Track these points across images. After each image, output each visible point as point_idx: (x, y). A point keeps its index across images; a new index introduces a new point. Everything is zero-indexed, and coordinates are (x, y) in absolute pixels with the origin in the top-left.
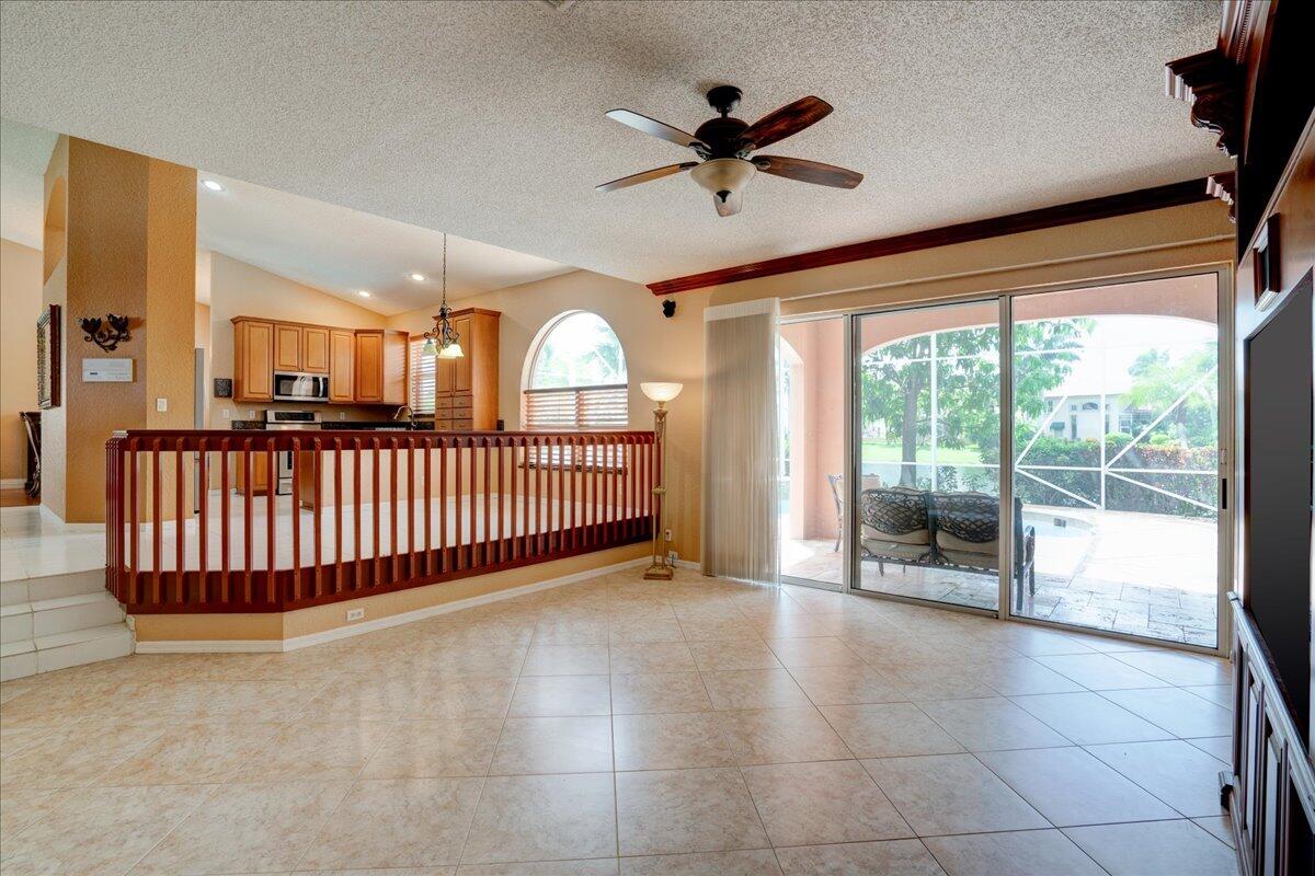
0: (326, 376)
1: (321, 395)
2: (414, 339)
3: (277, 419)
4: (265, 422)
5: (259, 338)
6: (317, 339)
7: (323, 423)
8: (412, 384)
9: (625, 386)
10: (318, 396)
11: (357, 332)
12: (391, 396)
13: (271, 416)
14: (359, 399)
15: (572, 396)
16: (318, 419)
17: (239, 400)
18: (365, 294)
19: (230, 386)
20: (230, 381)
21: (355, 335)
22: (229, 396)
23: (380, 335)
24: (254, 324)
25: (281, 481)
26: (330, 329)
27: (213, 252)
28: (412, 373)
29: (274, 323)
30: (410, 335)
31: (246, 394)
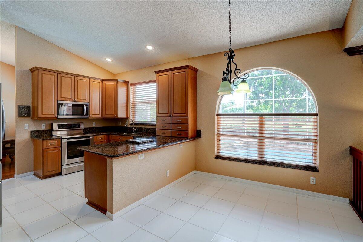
0: (88, 104)
1: (85, 114)
2: (132, 85)
3: (59, 129)
4: (52, 130)
5: (48, 81)
6: (82, 83)
7: (85, 128)
8: (131, 108)
9: (316, 115)
10: (83, 115)
11: (103, 80)
12: (121, 114)
13: (55, 126)
14: (105, 115)
15: (257, 118)
16: (82, 127)
17: (36, 118)
18: (109, 60)
19: (29, 110)
20: (29, 107)
21: (102, 82)
22: (29, 116)
23: (115, 82)
24: (45, 72)
25: (64, 167)
26: (89, 78)
27: (16, 27)
28: (131, 102)
29: (58, 73)
30: (130, 83)
31: (40, 115)
